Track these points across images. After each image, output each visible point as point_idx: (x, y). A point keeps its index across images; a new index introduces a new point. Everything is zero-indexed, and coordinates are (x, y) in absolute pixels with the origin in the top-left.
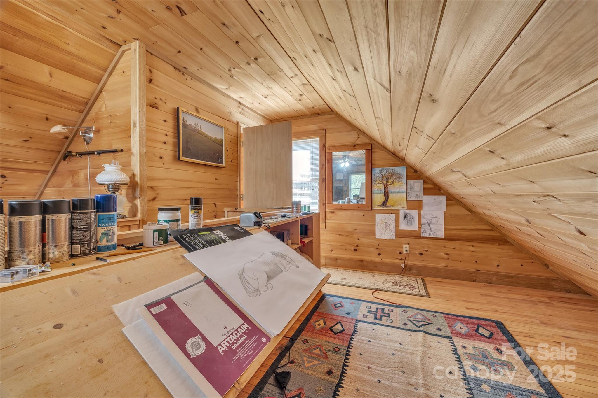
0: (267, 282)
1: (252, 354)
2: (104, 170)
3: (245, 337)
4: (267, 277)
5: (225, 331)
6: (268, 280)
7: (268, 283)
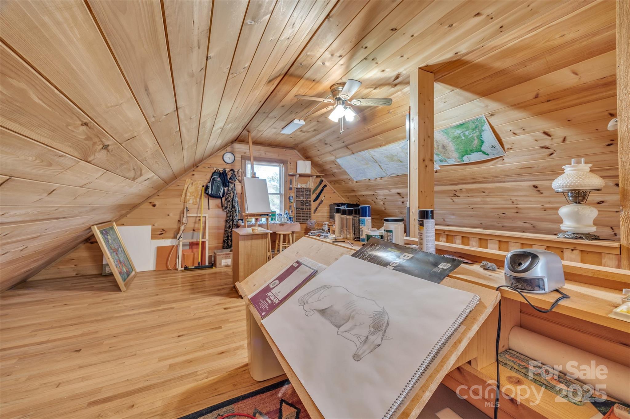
0: (317, 310)
1: (259, 308)
2: (564, 173)
3: (270, 302)
4: (323, 308)
5: (277, 293)
6: (318, 310)
7: (314, 311)
